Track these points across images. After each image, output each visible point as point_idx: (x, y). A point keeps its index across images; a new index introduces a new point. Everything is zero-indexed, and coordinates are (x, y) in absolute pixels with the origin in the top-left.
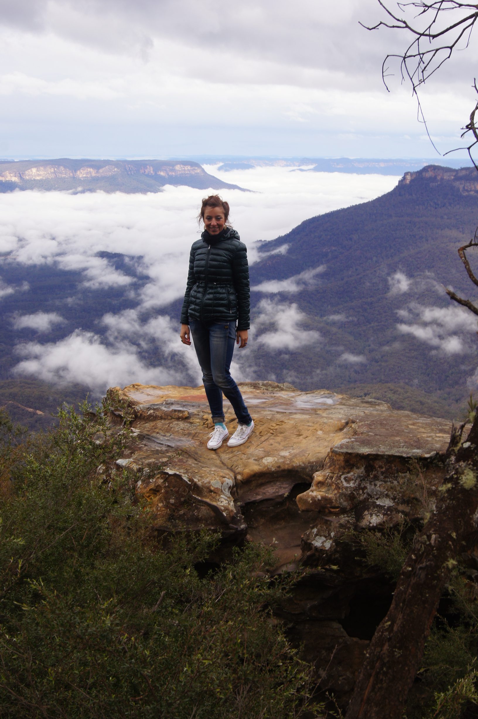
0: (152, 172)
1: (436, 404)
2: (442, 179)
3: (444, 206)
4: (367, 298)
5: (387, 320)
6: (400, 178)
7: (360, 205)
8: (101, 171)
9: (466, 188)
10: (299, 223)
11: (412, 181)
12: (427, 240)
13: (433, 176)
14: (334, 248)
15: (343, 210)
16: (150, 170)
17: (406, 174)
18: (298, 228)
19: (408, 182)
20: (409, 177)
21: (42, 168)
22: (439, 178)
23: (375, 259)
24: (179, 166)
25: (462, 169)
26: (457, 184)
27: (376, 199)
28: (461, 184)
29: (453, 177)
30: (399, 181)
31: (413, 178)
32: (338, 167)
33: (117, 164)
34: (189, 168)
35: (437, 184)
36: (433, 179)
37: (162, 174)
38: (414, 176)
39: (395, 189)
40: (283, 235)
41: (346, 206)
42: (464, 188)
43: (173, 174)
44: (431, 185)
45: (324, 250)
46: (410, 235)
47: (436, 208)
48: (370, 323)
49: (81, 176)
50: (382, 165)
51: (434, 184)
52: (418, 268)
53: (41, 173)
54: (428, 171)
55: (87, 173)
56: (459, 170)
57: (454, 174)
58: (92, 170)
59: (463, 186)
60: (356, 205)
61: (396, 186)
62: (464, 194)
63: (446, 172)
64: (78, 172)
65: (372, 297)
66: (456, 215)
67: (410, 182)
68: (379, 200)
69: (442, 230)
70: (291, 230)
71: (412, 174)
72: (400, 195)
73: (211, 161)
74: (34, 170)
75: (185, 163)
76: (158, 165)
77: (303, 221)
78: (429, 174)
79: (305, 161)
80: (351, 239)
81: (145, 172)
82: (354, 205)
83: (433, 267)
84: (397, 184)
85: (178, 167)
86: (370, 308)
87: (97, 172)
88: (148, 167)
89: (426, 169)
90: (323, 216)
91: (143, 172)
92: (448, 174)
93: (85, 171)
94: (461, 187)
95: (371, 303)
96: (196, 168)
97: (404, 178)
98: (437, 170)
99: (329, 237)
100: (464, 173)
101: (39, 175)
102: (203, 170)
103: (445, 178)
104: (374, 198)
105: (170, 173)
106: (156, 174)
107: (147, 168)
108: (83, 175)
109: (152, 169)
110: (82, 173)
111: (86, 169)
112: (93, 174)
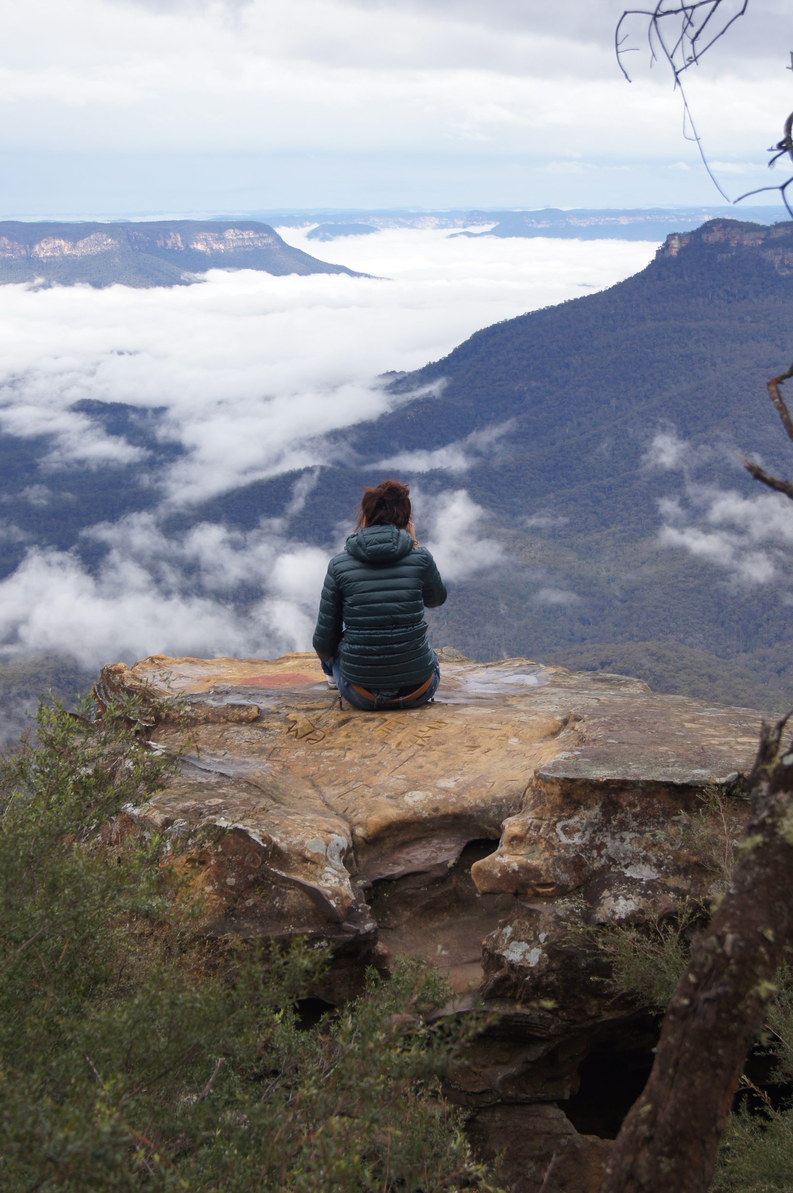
0: (180, 244)
1: (739, 680)
2: (740, 245)
3: (744, 297)
4: (602, 479)
5: (640, 519)
6: (658, 245)
7: (583, 298)
8: (80, 244)
9: (786, 262)
10: (468, 337)
11: (681, 251)
12: (714, 364)
13: (722, 241)
14: (534, 384)
15: (551, 310)
16: (177, 240)
17: (671, 237)
18: (465, 345)
19: (674, 252)
20: (675, 244)
22: (733, 244)
23: (614, 402)
24: (232, 231)
25: (778, 225)
26: (769, 255)
27: (614, 286)
28: (776, 254)
29: (760, 242)
30: (658, 252)
31: (684, 245)
32: (540, 226)
33: (113, 229)
34: (252, 234)
35: (729, 255)
36: (723, 246)
37: (200, 247)
38: (686, 241)
39: (649, 268)
40: (437, 360)
41: (556, 303)
42: (782, 261)
43: (222, 246)
44: (722, 257)
45: (516, 388)
46: (681, 355)
47: (729, 302)
48: (608, 527)
49: (42, 255)
50: (624, 221)
51: (725, 256)
52: (698, 419)
54: (713, 231)
55: (54, 249)
56: (772, 226)
57: (763, 235)
58: (62, 242)
59: (780, 257)
60: (576, 300)
61: (653, 261)
62: (783, 274)
63: (747, 231)
64: (37, 248)
65: (610, 475)
66: (769, 314)
67: (679, 253)
68: (619, 288)
69: (742, 343)
70: (451, 351)
71: (681, 237)
72: (659, 279)
73: (293, 220)
75: (243, 225)
76: (190, 230)
77: (473, 332)
78: (716, 237)
79: (475, 217)
80: (567, 366)
81: (166, 244)
82: (572, 299)
83: (727, 415)
84: (653, 257)
85: (230, 234)
86: (608, 498)
87: (74, 247)
88: (172, 234)
89: (708, 227)
90: (512, 321)
91: (163, 244)
92: (752, 235)
93: (50, 246)
94: (777, 260)
95: (610, 488)
96: (266, 235)
97: (667, 246)
98: (729, 229)
99: (525, 362)
100: (781, 232)
102: (279, 239)
103: (745, 243)
104: (611, 286)
105: (215, 246)
106: (187, 246)
107: (170, 237)
108: (47, 252)
109: (180, 239)
110: (44, 250)
111: (52, 241)
112: (67, 252)
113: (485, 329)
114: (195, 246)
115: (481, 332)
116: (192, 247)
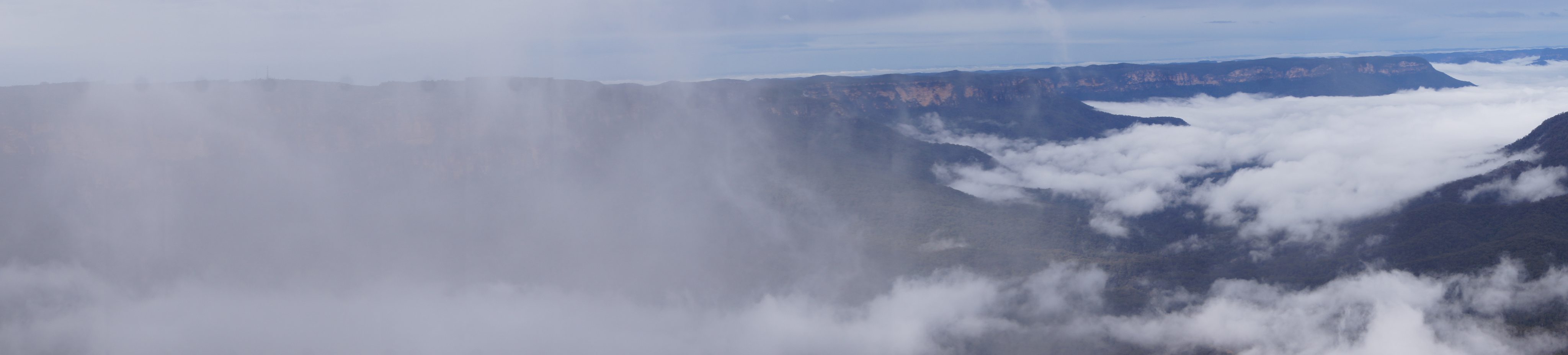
0: (1372, 70)
8: (1313, 71)
16: (1370, 69)
18: (1540, 128)
21: (1246, 70)
24: (1403, 62)
34: (1414, 64)
37: (1384, 72)
40: (1522, 138)
43: (1397, 71)
49: (1290, 77)
53: (1246, 75)
55: (1297, 74)
58: (1303, 69)
64: (1288, 73)
70: (1530, 132)
74: (1237, 72)
75: (1409, 59)
76: (1379, 62)
77: (1545, 119)
81: (1364, 70)
85: (1403, 64)
87: (1309, 72)
88: (1367, 64)
93: (1295, 72)
96: (1423, 64)
101: (1243, 77)
102: (1432, 68)
105: (1394, 71)
106: (1376, 71)
107: (1366, 66)
108: (1293, 75)
109: (1372, 67)
110: (1292, 74)
111: (1297, 69)
112: (1305, 75)
113: (1550, 118)
114: (1381, 71)
115: (1548, 120)
116: (1379, 72)
